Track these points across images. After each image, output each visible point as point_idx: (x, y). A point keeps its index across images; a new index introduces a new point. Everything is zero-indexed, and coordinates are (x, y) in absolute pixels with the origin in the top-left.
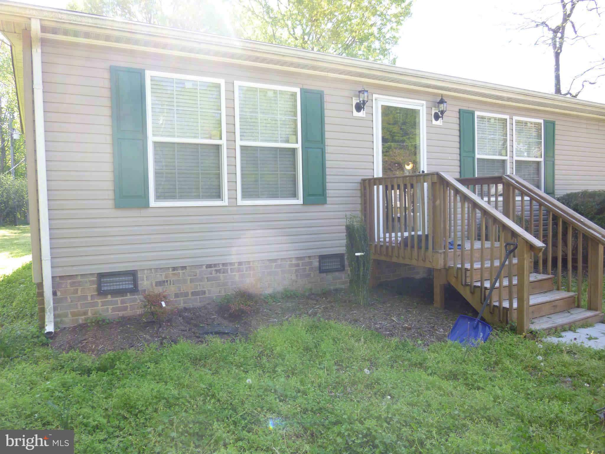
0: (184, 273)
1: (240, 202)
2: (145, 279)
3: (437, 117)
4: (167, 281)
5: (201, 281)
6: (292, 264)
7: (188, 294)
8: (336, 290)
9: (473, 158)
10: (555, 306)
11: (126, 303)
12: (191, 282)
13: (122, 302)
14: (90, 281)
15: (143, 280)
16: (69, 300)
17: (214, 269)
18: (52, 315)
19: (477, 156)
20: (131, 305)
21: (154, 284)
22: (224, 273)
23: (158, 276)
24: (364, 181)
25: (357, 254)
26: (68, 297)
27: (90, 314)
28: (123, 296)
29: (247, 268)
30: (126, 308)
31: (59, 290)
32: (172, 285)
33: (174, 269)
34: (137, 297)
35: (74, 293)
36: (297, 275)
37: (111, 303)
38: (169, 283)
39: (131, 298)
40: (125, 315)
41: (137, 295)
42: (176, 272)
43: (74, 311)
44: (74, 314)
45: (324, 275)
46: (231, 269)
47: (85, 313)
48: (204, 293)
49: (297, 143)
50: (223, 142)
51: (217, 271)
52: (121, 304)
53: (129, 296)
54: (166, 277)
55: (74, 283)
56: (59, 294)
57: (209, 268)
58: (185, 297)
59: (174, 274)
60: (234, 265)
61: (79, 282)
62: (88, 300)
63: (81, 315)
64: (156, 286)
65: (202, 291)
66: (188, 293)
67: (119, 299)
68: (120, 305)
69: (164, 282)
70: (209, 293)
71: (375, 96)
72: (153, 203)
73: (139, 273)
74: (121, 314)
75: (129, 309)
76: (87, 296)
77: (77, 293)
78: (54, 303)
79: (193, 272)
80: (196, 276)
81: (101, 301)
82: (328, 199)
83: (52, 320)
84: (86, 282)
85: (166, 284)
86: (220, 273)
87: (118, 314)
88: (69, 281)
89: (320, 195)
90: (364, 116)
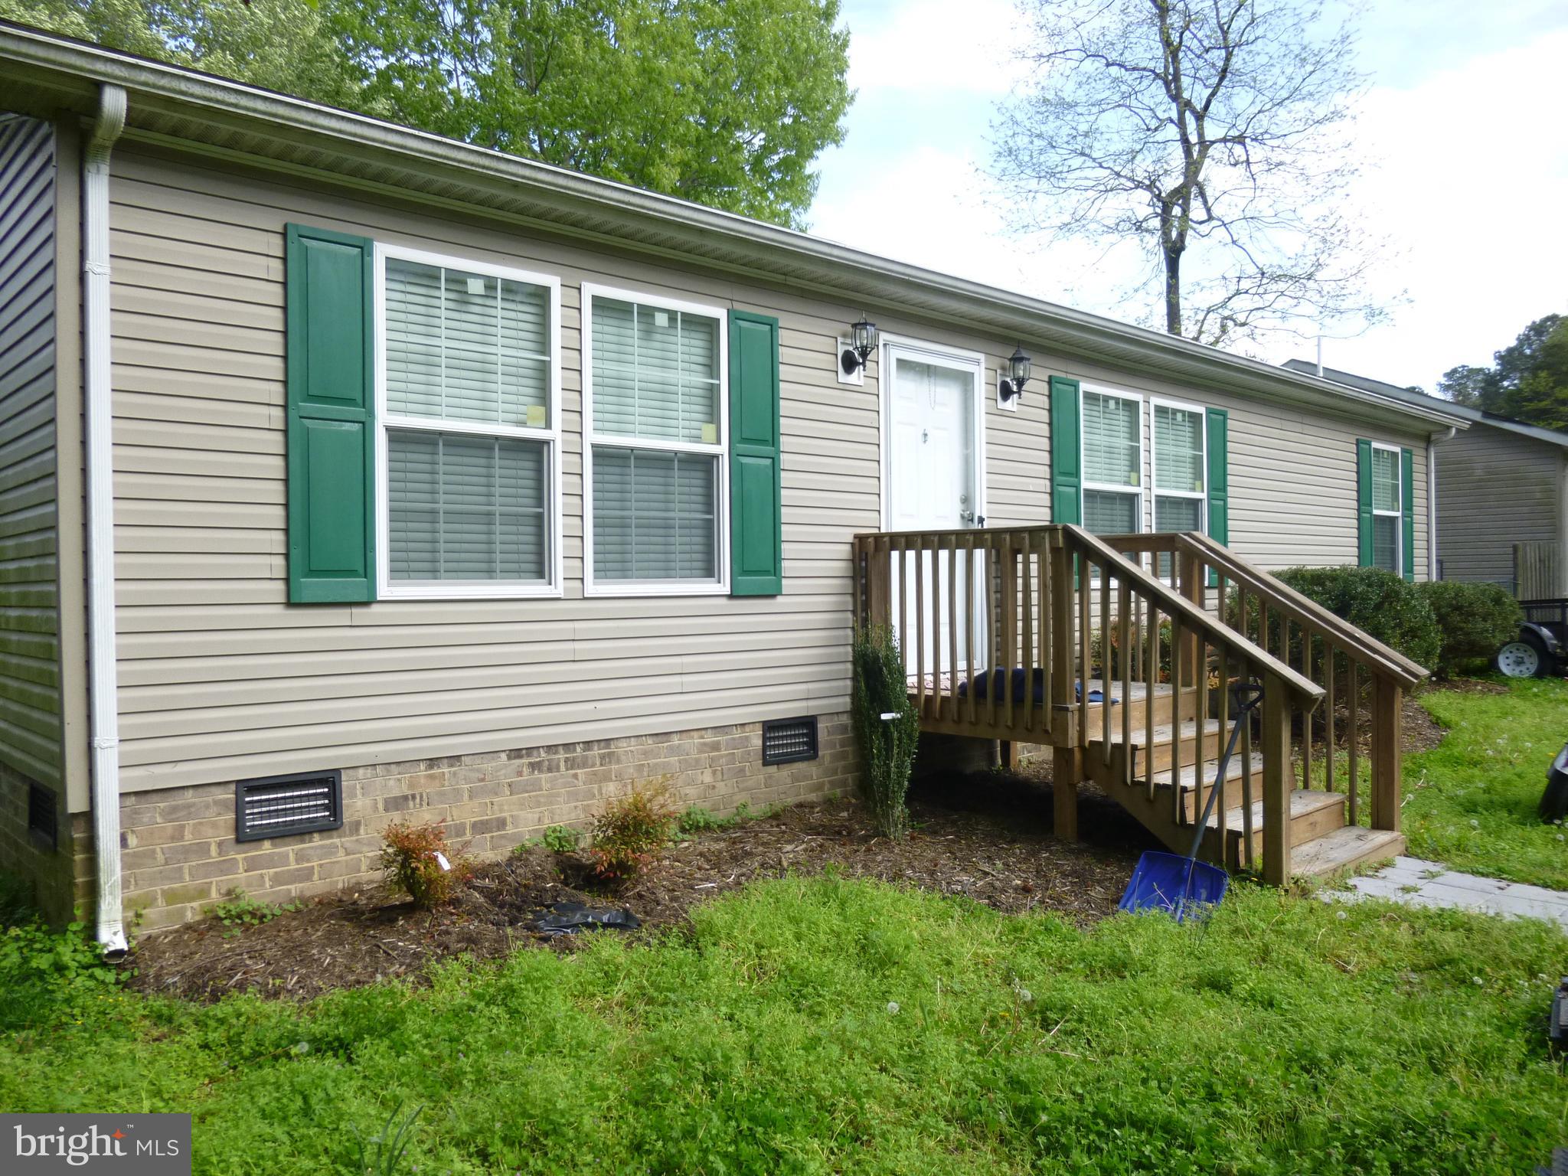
0: (455, 774)
1: (592, 588)
2: (359, 792)
3: (1006, 392)
4: (414, 797)
5: (496, 794)
6: (705, 744)
7: (465, 829)
8: (800, 805)
9: (1077, 487)
10: (1313, 824)
11: (308, 861)
12: (471, 798)
13: (300, 858)
14: (216, 803)
15: (353, 795)
16: (160, 857)
17: (525, 761)
18: (119, 901)
19: (1085, 484)
20: (321, 866)
21: (381, 806)
22: (550, 770)
23: (392, 783)
24: (861, 539)
25: (885, 717)
26: (158, 850)
27: (214, 894)
28: (303, 842)
29: (602, 757)
30: (307, 875)
31: (133, 832)
32: (425, 807)
33: (432, 762)
34: (336, 841)
35: (173, 839)
36: (714, 773)
37: (269, 861)
38: (418, 800)
39: (322, 847)
40: (308, 894)
41: (340, 837)
42: (435, 771)
43: (172, 889)
44: (171, 897)
45: (773, 769)
46: (567, 760)
47: (203, 892)
48: (501, 824)
49: (719, 442)
50: (555, 434)
51: (533, 766)
52: (297, 861)
53: (317, 841)
54: (411, 786)
55: (174, 809)
56: (132, 841)
57: (515, 758)
58: (457, 836)
59: (432, 777)
60: (575, 750)
61: (189, 806)
62: (210, 857)
63: (192, 899)
64: (386, 810)
65: (498, 819)
66: (463, 826)
67: (290, 849)
68: (293, 866)
69: (405, 798)
70: (515, 825)
71: (884, 337)
72: (384, 588)
73: (344, 778)
74: (294, 889)
75: (316, 877)
76: (209, 844)
77: (182, 838)
78: (123, 869)
79: (478, 770)
80: (483, 780)
81: (245, 859)
82: (784, 582)
83: (119, 916)
84: (207, 807)
85: (411, 804)
86: (540, 771)
87: (289, 891)
88: (162, 805)
89: (766, 573)
90: (861, 383)
